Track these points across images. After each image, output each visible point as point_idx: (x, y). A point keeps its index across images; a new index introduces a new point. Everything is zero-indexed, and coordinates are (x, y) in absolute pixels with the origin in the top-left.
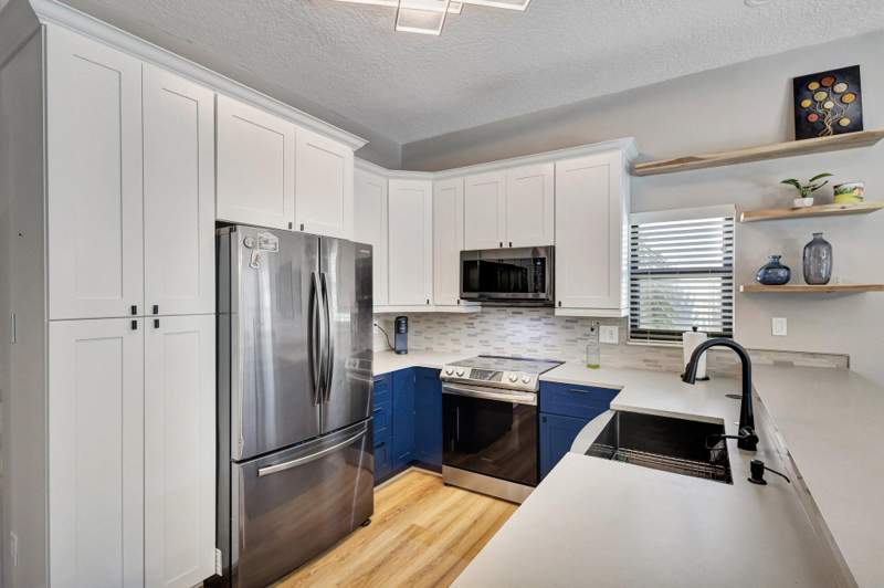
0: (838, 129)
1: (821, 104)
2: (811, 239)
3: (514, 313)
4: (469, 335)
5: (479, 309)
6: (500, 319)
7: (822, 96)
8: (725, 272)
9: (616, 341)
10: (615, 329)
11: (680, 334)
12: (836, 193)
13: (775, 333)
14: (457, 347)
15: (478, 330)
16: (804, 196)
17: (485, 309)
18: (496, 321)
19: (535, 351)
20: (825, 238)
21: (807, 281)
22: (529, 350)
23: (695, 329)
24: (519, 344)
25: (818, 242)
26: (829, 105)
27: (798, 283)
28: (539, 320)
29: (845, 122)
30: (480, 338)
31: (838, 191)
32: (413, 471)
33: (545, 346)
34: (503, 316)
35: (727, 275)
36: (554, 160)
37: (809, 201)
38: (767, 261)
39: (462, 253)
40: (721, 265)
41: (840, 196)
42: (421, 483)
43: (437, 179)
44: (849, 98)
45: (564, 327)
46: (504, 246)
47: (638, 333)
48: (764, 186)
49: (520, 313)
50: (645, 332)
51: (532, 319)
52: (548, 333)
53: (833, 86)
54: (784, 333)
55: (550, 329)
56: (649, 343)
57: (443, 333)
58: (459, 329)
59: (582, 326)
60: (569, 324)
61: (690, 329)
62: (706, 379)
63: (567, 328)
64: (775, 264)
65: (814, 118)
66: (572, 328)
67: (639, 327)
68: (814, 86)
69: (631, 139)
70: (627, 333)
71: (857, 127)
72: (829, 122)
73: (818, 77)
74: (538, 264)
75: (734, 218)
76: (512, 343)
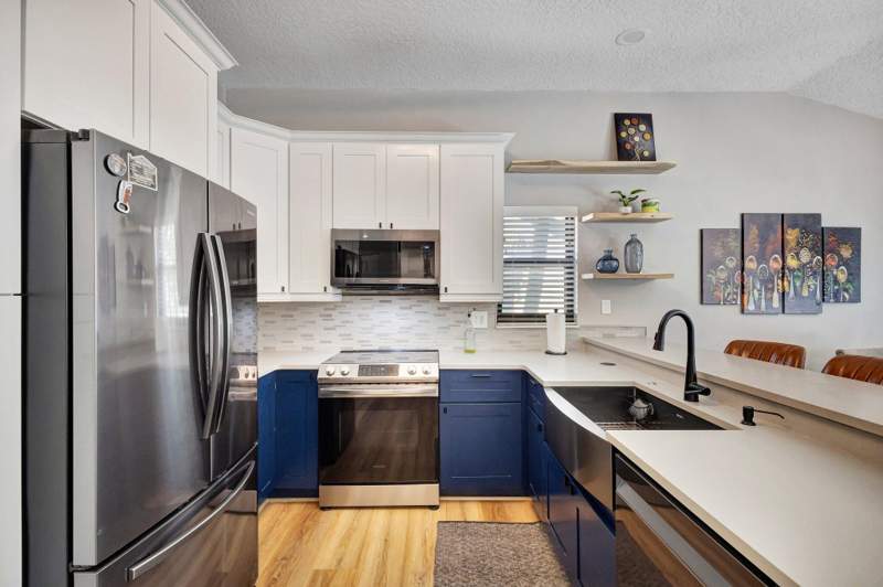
0: (643, 158)
1: (633, 136)
2: (630, 238)
3: (382, 301)
4: (326, 329)
5: (339, 298)
6: (364, 309)
7: (632, 131)
8: (568, 262)
9: (485, 325)
10: (485, 314)
11: (544, 316)
12: (644, 206)
13: (604, 312)
14: (310, 344)
15: (337, 322)
16: (625, 205)
17: (348, 298)
18: (361, 312)
20: (638, 238)
21: (627, 270)
22: (399, 341)
23: (556, 310)
24: (387, 335)
25: (633, 242)
26: (637, 139)
27: (622, 272)
28: (410, 307)
29: (646, 154)
30: (339, 331)
31: (645, 204)
32: (269, 504)
34: (370, 305)
35: (568, 265)
36: (439, 142)
37: (629, 209)
38: (601, 255)
39: (334, 231)
40: (564, 257)
41: (647, 208)
42: (290, 516)
43: (293, 140)
44: (647, 136)
45: (435, 315)
46: (384, 228)
47: (502, 317)
48: (596, 194)
49: (389, 301)
50: (510, 316)
51: (402, 308)
52: (420, 321)
53: (638, 125)
54: (609, 312)
55: (425, 317)
56: (513, 325)
57: (290, 329)
58: (313, 322)
59: (455, 312)
60: (442, 312)
61: (553, 311)
62: (565, 353)
63: (440, 315)
64: (608, 258)
65: (628, 146)
66: (444, 315)
67: (504, 311)
68: (627, 122)
69: (512, 135)
70: (494, 317)
71: (653, 158)
72: (637, 151)
73: (630, 116)
74: (427, 248)
75: (576, 219)
76: (379, 335)
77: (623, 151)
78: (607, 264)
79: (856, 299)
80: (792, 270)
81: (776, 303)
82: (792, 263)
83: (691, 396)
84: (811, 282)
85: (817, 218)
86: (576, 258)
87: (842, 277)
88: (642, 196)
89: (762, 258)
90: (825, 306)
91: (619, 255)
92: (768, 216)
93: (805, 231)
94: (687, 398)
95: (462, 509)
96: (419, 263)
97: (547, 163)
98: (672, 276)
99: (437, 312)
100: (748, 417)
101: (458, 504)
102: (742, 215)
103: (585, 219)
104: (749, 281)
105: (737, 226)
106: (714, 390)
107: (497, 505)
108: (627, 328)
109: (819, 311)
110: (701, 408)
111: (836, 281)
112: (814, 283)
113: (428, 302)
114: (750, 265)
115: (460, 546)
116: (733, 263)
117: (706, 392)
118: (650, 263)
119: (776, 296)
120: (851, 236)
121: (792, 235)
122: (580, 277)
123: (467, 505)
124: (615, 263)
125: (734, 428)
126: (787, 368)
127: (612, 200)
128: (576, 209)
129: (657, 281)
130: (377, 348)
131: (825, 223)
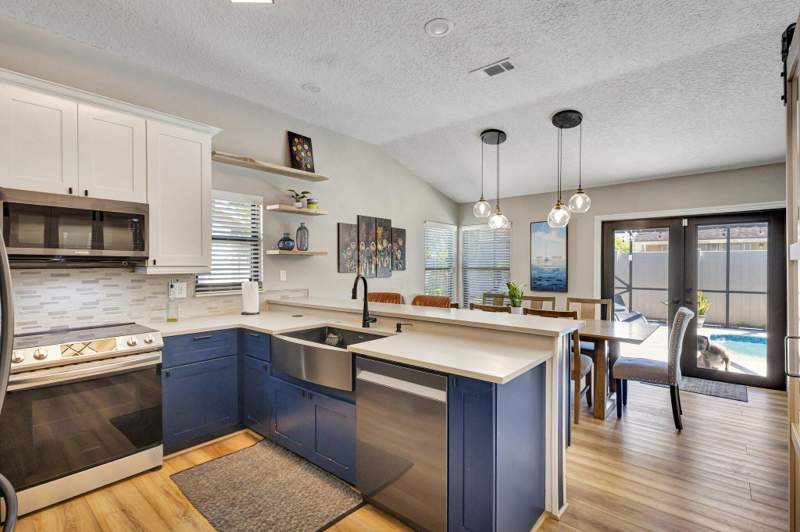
0: (307, 170)
1: (300, 152)
2: (300, 225)
3: (53, 275)
7: (300, 147)
8: (254, 240)
9: (184, 295)
10: (184, 285)
11: (240, 284)
12: (309, 203)
13: (281, 279)
16: (298, 201)
19: (91, 317)
20: (306, 226)
21: (299, 249)
22: (79, 318)
24: (63, 312)
25: (302, 228)
26: (303, 154)
27: (295, 250)
28: (96, 281)
29: (308, 166)
33: (105, 310)
35: (254, 243)
37: (300, 204)
38: (282, 236)
40: (249, 236)
41: (311, 205)
44: (309, 154)
45: (128, 288)
46: (76, 194)
47: (199, 287)
49: (67, 275)
50: (206, 286)
52: (110, 295)
53: (303, 144)
54: (285, 279)
55: (114, 291)
56: (210, 294)
59: (151, 285)
60: (135, 284)
61: (247, 280)
62: (259, 313)
63: (134, 288)
64: (286, 239)
65: (298, 158)
66: (140, 287)
67: (200, 282)
68: (296, 140)
69: (219, 130)
70: (193, 287)
71: (312, 170)
72: (304, 163)
73: (298, 136)
74: (135, 221)
75: (261, 206)
76: (50, 314)
77: (294, 161)
78: (286, 243)
79: (404, 269)
80: (380, 252)
81: (373, 272)
82: (380, 247)
83: (365, 324)
84: (387, 258)
85: (389, 221)
86: (262, 237)
87: (399, 256)
88: (308, 196)
89: (367, 244)
90: (393, 272)
91: (293, 236)
92: (370, 218)
93: (385, 229)
94: (364, 326)
95: (186, 459)
96: (127, 235)
97: (245, 159)
98: (326, 253)
99: (131, 284)
100: (399, 329)
101: (179, 458)
102: (358, 217)
103: (269, 208)
104: (361, 257)
105: (355, 223)
106: (378, 319)
107: (216, 446)
108: (297, 291)
109: (390, 276)
110: (373, 329)
111: (397, 259)
112: (388, 259)
113: (119, 275)
114: (362, 248)
115: (205, 482)
116: (354, 246)
117: (375, 320)
118: (313, 245)
119: (373, 267)
120: (402, 233)
121: (380, 231)
122: (265, 252)
123: (189, 455)
124: (291, 244)
125: (393, 335)
126: (394, 304)
127: (287, 196)
128: (261, 199)
129: (315, 257)
130: (48, 329)
131: (393, 226)
